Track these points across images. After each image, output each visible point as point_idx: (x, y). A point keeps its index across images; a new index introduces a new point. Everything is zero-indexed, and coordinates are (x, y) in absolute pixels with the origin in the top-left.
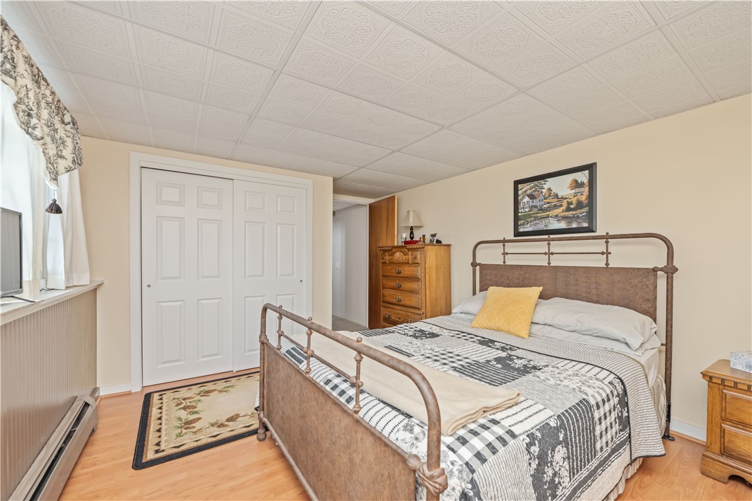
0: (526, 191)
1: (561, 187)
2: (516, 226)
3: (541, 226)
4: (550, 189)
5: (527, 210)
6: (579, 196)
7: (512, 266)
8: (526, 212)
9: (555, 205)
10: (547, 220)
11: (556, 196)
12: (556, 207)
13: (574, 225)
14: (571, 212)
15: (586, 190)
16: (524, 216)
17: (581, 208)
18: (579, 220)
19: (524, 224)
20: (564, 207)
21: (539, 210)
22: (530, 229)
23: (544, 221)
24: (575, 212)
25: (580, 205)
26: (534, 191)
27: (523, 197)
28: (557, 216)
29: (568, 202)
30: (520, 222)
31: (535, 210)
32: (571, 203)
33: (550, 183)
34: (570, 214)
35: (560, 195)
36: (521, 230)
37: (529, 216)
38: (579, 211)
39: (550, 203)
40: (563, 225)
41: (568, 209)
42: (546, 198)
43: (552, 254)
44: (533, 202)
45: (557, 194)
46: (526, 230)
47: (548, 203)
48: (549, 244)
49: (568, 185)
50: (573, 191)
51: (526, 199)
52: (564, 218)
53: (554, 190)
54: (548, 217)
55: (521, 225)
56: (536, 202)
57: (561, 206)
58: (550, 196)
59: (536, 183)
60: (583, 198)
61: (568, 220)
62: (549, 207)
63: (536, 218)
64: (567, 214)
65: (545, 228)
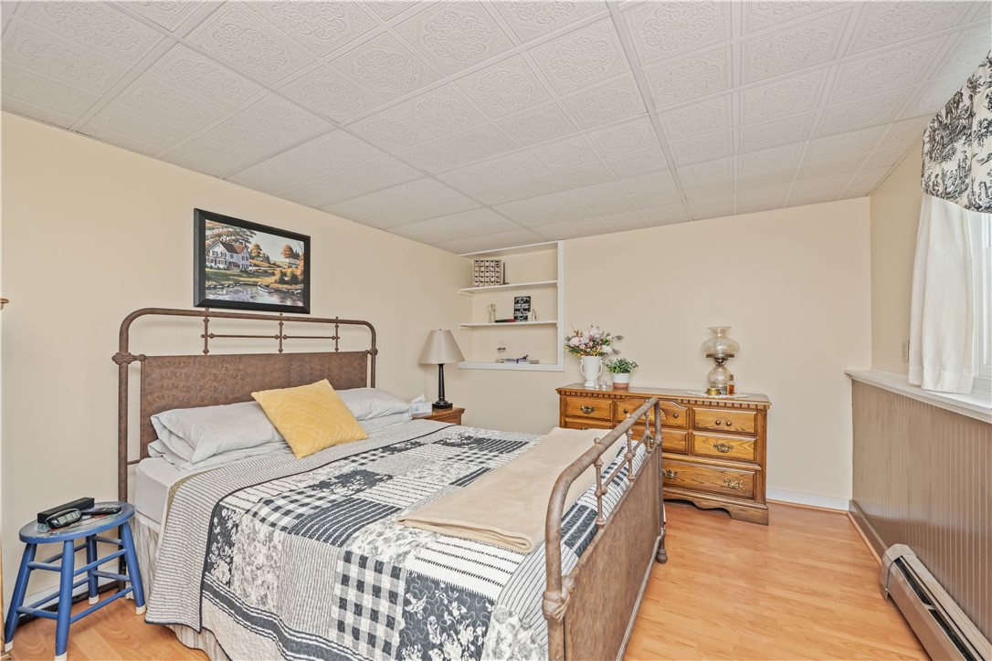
0: (219, 235)
1: (274, 249)
2: (201, 287)
3: (245, 296)
4: (258, 247)
5: (221, 266)
6: (293, 268)
7: (223, 358)
8: (219, 268)
9: (266, 272)
10: (254, 289)
11: (267, 259)
12: (266, 273)
13: (289, 303)
14: (285, 286)
15: (301, 263)
16: (216, 274)
17: (296, 284)
18: (295, 298)
19: (215, 288)
20: (277, 277)
21: (242, 271)
22: (227, 298)
23: (250, 290)
24: (289, 287)
25: (294, 280)
26: (236, 241)
27: (214, 244)
28: (268, 286)
29: (281, 272)
30: (208, 284)
31: (235, 271)
32: (284, 274)
33: (258, 238)
34: (284, 287)
35: (272, 259)
36: (210, 296)
37: (226, 277)
38: (293, 287)
39: (258, 266)
40: (275, 300)
41: (282, 281)
42: (252, 258)
43: (286, 337)
44: (232, 257)
45: (268, 258)
46: (221, 298)
47: (255, 265)
48: (281, 325)
49: (282, 251)
50: (287, 260)
51: (220, 249)
52: (277, 291)
53: (265, 250)
54: (255, 285)
55: (209, 288)
56: (236, 258)
57: (273, 274)
58: (258, 256)
59: (238, 229)
60: (299, 272)
61: (283, 295)
62: (257, 271)
63: (237, 283)
64: (280, 286)
65: (251, 301)
